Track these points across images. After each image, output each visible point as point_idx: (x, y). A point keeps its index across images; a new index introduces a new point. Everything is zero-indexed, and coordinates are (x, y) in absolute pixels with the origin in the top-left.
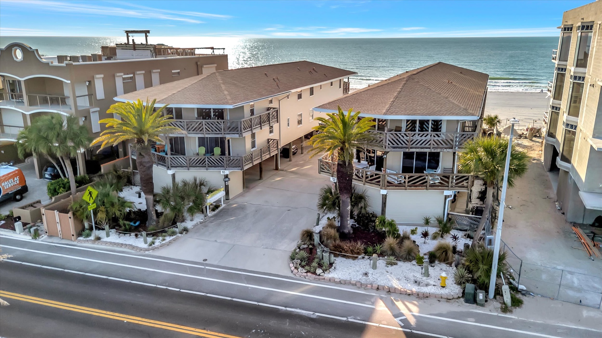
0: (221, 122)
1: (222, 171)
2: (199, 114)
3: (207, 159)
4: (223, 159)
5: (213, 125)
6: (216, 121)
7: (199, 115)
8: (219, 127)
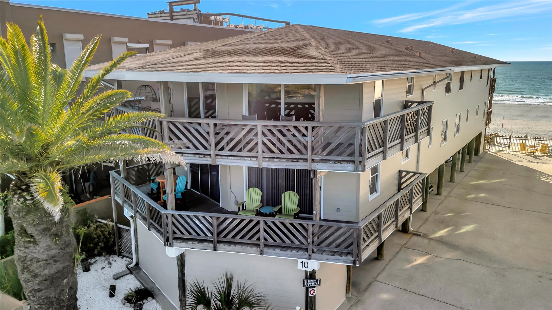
0: (306, 128)
1: (300, 260)
2: (253, 105)
3: (262, 226)
4: (306, 230)
5: (284, 135)
6: (291, 124)
7: (252, 110)
8: (300, 142)
